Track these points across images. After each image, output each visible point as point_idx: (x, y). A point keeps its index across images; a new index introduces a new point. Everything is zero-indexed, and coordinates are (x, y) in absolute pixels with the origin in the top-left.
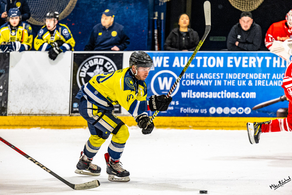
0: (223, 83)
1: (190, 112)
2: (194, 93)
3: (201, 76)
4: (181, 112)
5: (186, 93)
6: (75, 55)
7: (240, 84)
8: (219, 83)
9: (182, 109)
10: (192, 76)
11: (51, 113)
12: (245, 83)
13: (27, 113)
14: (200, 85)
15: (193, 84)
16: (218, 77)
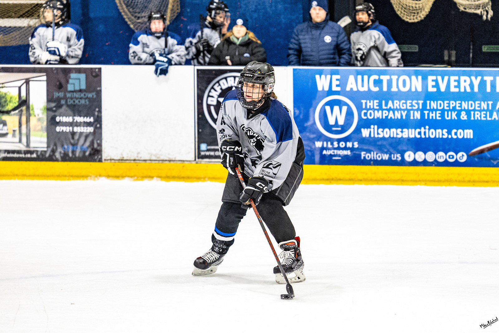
0: (422, 115)
1: (375, 158)
2: (380, 130)
3: (390, 104)
4: (362, 158)
5: (369, 130)
6: (199, 72)
7: (448, 117)
8: (418, 115)
9: (363, 154)
10: (376, 104)
11: (167, 159)
12: (456, 115)
13: (132, 158)
14: (389, 117)
15: (378, 116)
16: (415, 106)
